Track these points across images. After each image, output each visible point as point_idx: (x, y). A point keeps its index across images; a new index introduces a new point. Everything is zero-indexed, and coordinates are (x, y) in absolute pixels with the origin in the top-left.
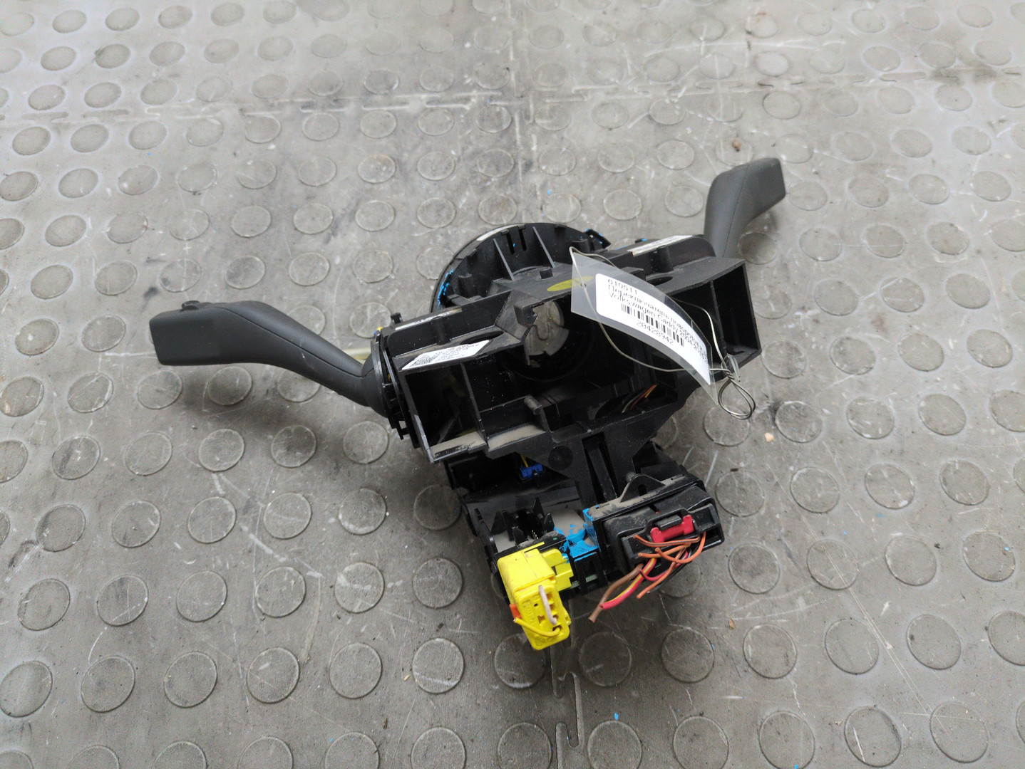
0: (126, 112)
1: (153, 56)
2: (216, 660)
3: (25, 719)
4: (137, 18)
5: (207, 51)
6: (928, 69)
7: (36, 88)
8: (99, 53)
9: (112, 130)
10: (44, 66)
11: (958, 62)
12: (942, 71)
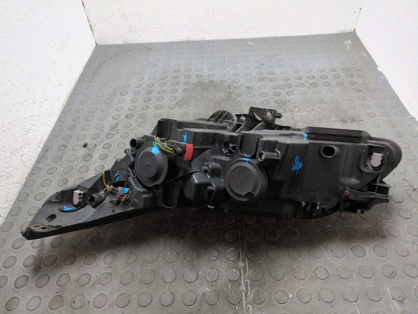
0: (134, 129)
1: (140, 117)
2: (157, 252)
3: (110, 265)
4: (136, 108)
5: (153, 115)
6: (339, 119)
7: (111, 124)
8: (127, 116)
9: (130, 133)
10: (113, 118)
11: (347, 118)
12: (343, 120)
